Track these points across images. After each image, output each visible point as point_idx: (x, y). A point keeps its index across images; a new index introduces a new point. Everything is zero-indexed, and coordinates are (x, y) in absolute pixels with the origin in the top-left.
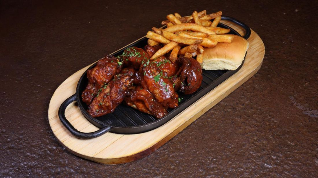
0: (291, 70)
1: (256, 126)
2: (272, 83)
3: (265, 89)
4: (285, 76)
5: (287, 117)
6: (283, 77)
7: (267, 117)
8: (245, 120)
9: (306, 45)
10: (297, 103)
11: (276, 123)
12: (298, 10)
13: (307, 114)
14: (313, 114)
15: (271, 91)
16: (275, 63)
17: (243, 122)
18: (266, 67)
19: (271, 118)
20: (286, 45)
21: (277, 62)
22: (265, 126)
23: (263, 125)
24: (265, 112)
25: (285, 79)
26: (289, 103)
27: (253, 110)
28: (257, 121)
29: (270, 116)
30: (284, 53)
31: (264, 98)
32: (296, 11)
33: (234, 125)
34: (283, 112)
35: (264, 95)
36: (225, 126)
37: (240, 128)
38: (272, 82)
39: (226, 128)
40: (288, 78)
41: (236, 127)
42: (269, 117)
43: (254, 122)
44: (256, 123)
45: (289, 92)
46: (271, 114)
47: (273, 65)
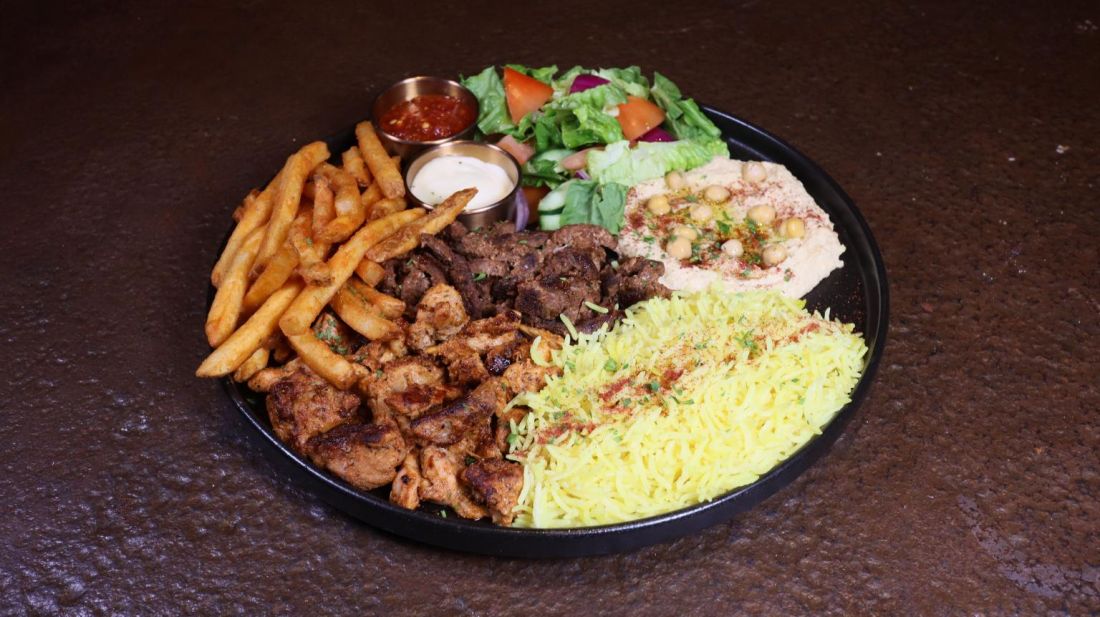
0: (990, 390)
1: (804, 608)
2: (904, 436)
3: (872, 455)
4: (960, 412)
5: (933, 583)
6: (952, 415)
7: (853, 572)
8: (766, 577)
9: (1070, 290)
10: (983, 530)
11: (884, 600)
12: (1067, 148)
13: (1014, 577)
14: (1038, 582)
15: (895, 466)
16: (933, 354)
17: (757, 583)
18: (894, 367)
19: (866, 581)
20: (992, 283)
21: (940, 350)
22: (839, 610)
23: (831, 606)
24: (848, 553)
25: (958, 424)
26: (952, 523)
27: (808, 539)
28: (811, 585)
29: (867, 569)
30: (976, 318)
31: (861, 495)
32: (1061, 150)
33: (721, 592)
34: (922, 560)
35: (861, 481)
36: (685, 592)
37: (740, 607)
38: (904, 432)
39: (687, 599)
40: (971, 422)
41: (728, 600)
42: (865, 576)
43: (796, 589)
44: (805, 594)
45: (964, 478)
46: (872, 562)
47: (925, 361)
